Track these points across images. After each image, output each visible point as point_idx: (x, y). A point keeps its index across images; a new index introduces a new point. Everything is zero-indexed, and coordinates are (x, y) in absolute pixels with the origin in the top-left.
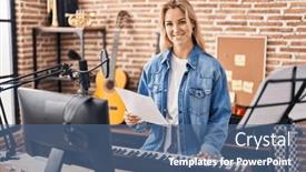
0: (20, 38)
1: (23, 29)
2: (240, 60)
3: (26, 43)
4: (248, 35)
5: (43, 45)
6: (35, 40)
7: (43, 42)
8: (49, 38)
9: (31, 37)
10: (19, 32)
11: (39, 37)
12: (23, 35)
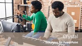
0: (14, 7)
1: (15, 5)
2: (73, 14)
3: (16, 9)
4: (76, 6)
5: (21, 9)
6: (18, 8)
7: (21, 8)
8: (23, 7)
9: (17, 7)
10: (14, 6)
11: (19, 7)
12: (15, 6)
